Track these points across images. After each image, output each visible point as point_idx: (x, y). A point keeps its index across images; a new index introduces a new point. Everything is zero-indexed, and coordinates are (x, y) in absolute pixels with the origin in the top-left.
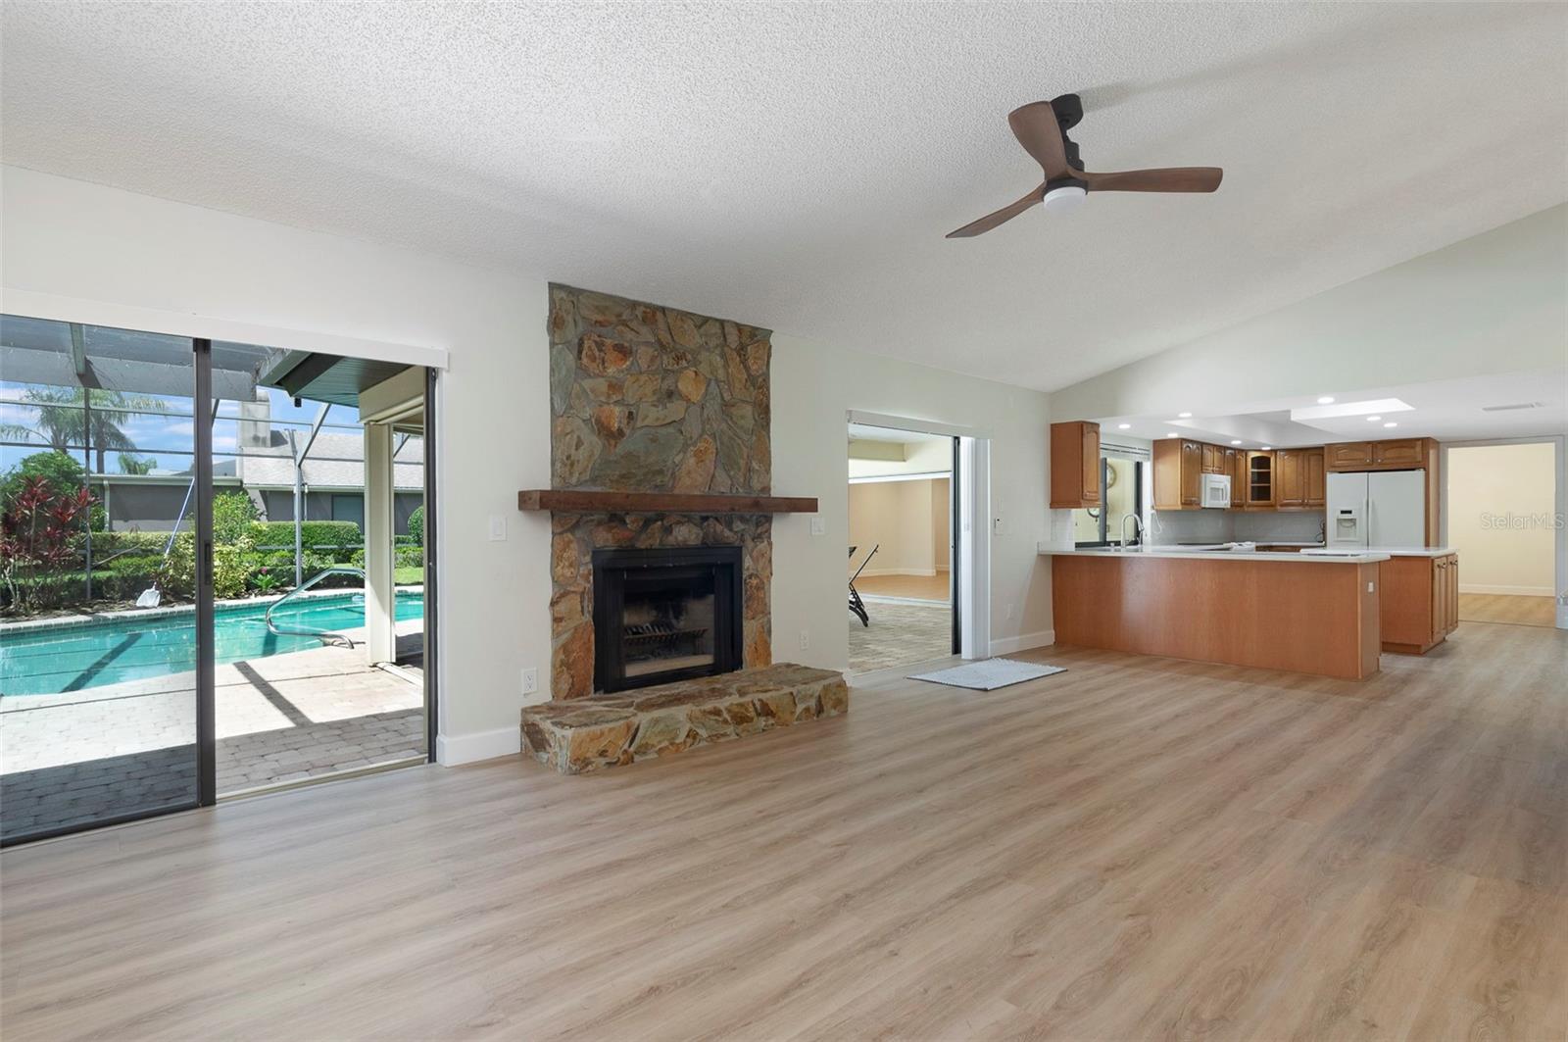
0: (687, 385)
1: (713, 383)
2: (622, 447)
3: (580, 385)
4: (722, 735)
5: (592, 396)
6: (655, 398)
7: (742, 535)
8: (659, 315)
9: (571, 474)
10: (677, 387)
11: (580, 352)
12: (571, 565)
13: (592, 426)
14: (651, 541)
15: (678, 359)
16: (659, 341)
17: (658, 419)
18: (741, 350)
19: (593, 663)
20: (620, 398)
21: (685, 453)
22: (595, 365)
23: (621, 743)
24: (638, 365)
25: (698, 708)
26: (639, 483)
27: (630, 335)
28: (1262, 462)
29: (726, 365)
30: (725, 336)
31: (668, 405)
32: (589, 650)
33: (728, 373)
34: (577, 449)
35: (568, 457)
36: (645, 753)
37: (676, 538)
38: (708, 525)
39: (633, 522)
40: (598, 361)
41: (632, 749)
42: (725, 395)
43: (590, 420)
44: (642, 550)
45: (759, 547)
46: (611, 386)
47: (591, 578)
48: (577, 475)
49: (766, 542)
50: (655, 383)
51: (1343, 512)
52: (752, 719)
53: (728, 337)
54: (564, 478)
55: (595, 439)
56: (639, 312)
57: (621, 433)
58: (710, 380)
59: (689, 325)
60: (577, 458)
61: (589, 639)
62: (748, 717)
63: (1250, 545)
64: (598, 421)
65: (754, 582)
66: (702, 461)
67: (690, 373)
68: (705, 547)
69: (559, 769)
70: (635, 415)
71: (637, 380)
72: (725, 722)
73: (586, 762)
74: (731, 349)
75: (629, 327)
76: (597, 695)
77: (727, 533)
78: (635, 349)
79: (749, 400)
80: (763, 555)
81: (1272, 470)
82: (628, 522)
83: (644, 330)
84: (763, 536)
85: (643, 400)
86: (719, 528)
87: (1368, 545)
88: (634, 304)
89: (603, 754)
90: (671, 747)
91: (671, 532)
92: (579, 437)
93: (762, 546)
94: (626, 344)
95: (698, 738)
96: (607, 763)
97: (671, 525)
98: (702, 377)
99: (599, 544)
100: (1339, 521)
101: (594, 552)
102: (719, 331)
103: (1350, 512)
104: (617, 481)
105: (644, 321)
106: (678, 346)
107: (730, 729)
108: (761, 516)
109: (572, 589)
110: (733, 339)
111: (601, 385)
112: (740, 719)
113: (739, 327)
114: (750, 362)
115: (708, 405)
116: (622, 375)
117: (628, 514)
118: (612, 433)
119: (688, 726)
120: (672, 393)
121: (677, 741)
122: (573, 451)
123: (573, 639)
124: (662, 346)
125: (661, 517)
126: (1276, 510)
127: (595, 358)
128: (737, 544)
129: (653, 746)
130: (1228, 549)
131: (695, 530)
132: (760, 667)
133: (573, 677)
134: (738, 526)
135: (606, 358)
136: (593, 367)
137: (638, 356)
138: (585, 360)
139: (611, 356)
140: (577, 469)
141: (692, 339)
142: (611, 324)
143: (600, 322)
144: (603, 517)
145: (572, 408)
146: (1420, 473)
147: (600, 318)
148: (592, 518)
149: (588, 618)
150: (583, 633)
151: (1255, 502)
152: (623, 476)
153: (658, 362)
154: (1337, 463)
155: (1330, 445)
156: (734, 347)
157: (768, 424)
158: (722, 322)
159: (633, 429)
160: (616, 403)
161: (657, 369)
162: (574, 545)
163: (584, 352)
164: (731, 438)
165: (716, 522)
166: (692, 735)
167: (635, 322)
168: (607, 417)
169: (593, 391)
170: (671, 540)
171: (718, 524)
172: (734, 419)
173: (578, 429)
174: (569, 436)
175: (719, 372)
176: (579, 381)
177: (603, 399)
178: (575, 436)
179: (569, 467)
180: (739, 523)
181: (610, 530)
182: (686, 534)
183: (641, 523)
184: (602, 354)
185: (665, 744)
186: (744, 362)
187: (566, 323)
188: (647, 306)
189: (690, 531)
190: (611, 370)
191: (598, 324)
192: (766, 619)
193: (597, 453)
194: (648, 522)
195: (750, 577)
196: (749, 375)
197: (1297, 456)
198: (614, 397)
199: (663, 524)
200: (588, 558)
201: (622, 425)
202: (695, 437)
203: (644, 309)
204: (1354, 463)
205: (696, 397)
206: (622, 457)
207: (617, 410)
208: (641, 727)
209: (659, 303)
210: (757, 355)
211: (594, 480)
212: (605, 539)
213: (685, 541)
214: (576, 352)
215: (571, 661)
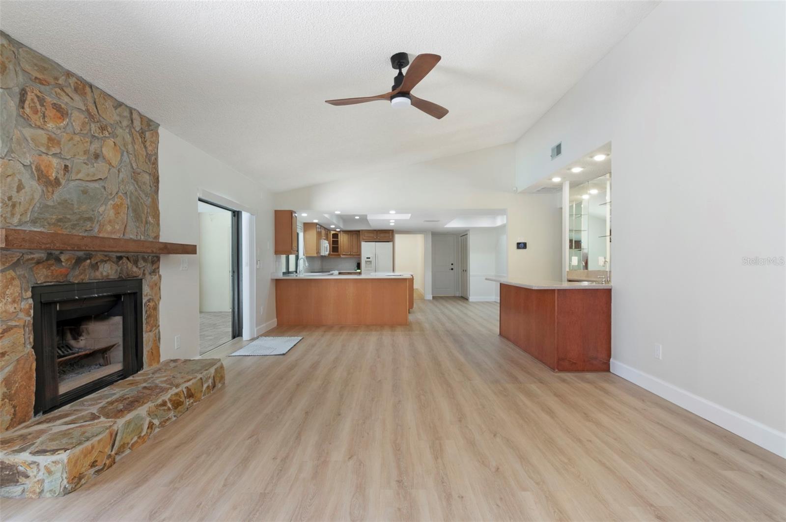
0: (108, 151)
1: (125, 153)
2: (58, 195)
3: (21, 131)
4: (167, 420)
5: (32, 144)
6: (85, 157)
7: (144, 270)
8: (88, 89)
9: (13, 215)
10: (101, 151)
11: (22, 101)
12: (14, 301)
13: (32, 172)
14: (82, 277)
15: (103, 129)
16: (88, 110)
17: (88, 175)
18: (142, 133)
19: (34, 389)
20: (58, 151)
21: (106, 205)
22: (36, 117)
23: (106, 450)
24: (73, 126)
25: (153, 404)
26: (74, 226)
27: (66, 99)
28: (335, 236)
29: (133, 142)
30: (132, 121)
31: (95, 164)
32: (30, 378)
33: (134, 148)
34: (18, 192)
35: (10, 198)
36: (123, 452)
37: (102, 273)
38: (123, 263)
39: (67, 260)
40: (39, 113)
41: (113, 453)
42: (134, 165)
43: (30, 165)
44: (73, 284)
45: (154, 279)
46: (50, 139)
47: (32, 312)
48: (19, 216)
49: (157, 276)
50: (85, 145)
51: (367, 258)
52: (183, 402)
53: (134, 121)
54: (5, 218)
55: (34, 184)
56: (72, 81)
57: (57, 182)
58: (124, 151)
59: (109, 104)
60: (19, 201)
61: (31, 368)
62: (181, 401)
63: (336, 272)
64: (38, 169)
65: (151, 304)
66: (118, 213)
67: (110, 142)
68: (121, 280)
69: (48, 495)
70: (70, 169)
71: (72, 139)
72: (169, 409)
73: (80, 477)
74: (136, 131)
75: (65, 92)
76: (37, 418)
77: (135, 269)
78: (70, 112)
79: (148, 171)
80: (156, 284)
81: (339, 239)
82: (63, 260)
83: (77, 97)
84: (155, 271)
85: (77, 157)
86: (130, 265)
87: (376, 271)
88: (69, 74)
89: (93, 465)
90: (139, 441)
91: (98, 269)
92: (20, 180)
93: (155, 278)
94: (63, 106)
95: (154, 426)
96: (96, 471)
97: (97, 263)
98: (118, 148)
99: (41, 280)
100: (366, 262)
101: (33, 288)
102: (129, 115)
103: (369, 258)
104: (54, 224)
105: (76, 90)
106: (102, 120)
107: (172, 414)
108: (154, 257)
109: (14, 323)
110: (137, 124)
111: (42, 135)
112: (177, 404)
113: (142, 117)
114: (148, 144)
115: (122, 170)
116: (59, 131)
117: (61, 253)
118: (50, 181)
119: (148, 419)
120: (98, 156)
121: (143, 434)
122: (14, 193)
123: (15, 372)
124: (91, 116)
125: (89, 257)
126: (340, 257)
127: (38, 111)
128: (140, 277)
129: (128, 444)
130: (332, 274)
131: (115, 267)
132: (155, 366)
133: (14, 407)
134: (141, 263)
135: (46, 112)
136: (36, 119)
137: (73, 118)
138: (28, 110)
139: (51, 113)
140: (19, 210)
141: (111, 116)
142: (49, 84)
143: (39, 79)
144: (43, 255)
145: (13, 152)
146: (391, 244)
147: (39, 76)
148: (32, 256)
149: (29, 349)
150: (24, 364)
151: (334, 253)
152: (59, 220)
153: (88, 127)
154: (364, 238)
155: (362, 230)
156: (138, 130)
157: (158, 190)
158: (131, 110)
159: (68, 180)
160: (54, 155)
161: (87, 134)
162: (17, 282)
163: (27, 103)
164: (137, 198)
165: (127, 261)
166: (151, 426)
167: (69, 88)
168: (46, 166)
169: (33, 140)
170: (98, 274)
171: (129, 263)
172: (140, 184)
173: (19, 173)
174: (9, 179)
175: (129, 147)
176: (19, 128)
177: (44, 150)
178: (16, 179)
179: (9, 209)
180: (142, 261)
181: (48, 268)
182: (107, 271)
183: (74, 261)
184: (43, 109)
185: (135, 439)
186: (144, 142)
187: (8, 71)
188: (79, 79)
189: (111, 268)
190: (50, 125)
191: (37, 81)
192: (157, 331)
193: (37, 196)
194: (79, 261)
195: (149, 301)
196: (147, 153)
197: (348, 234)
198: (53, 149)
199: (91, 262)
200: (29, 294)
201: (59, 176)
202: (114, 193)
203: (76, 80)
204: (370, 238)
205: (115, 162)
206: (59, 204)
207: (55, 161)
208: (119, 432)
209: (89, 79)
210: (152, 140)
211: (34, 222)
212: (42, 276)
213: (108, 275)
214: (17, 100)
215: (13, 392)
